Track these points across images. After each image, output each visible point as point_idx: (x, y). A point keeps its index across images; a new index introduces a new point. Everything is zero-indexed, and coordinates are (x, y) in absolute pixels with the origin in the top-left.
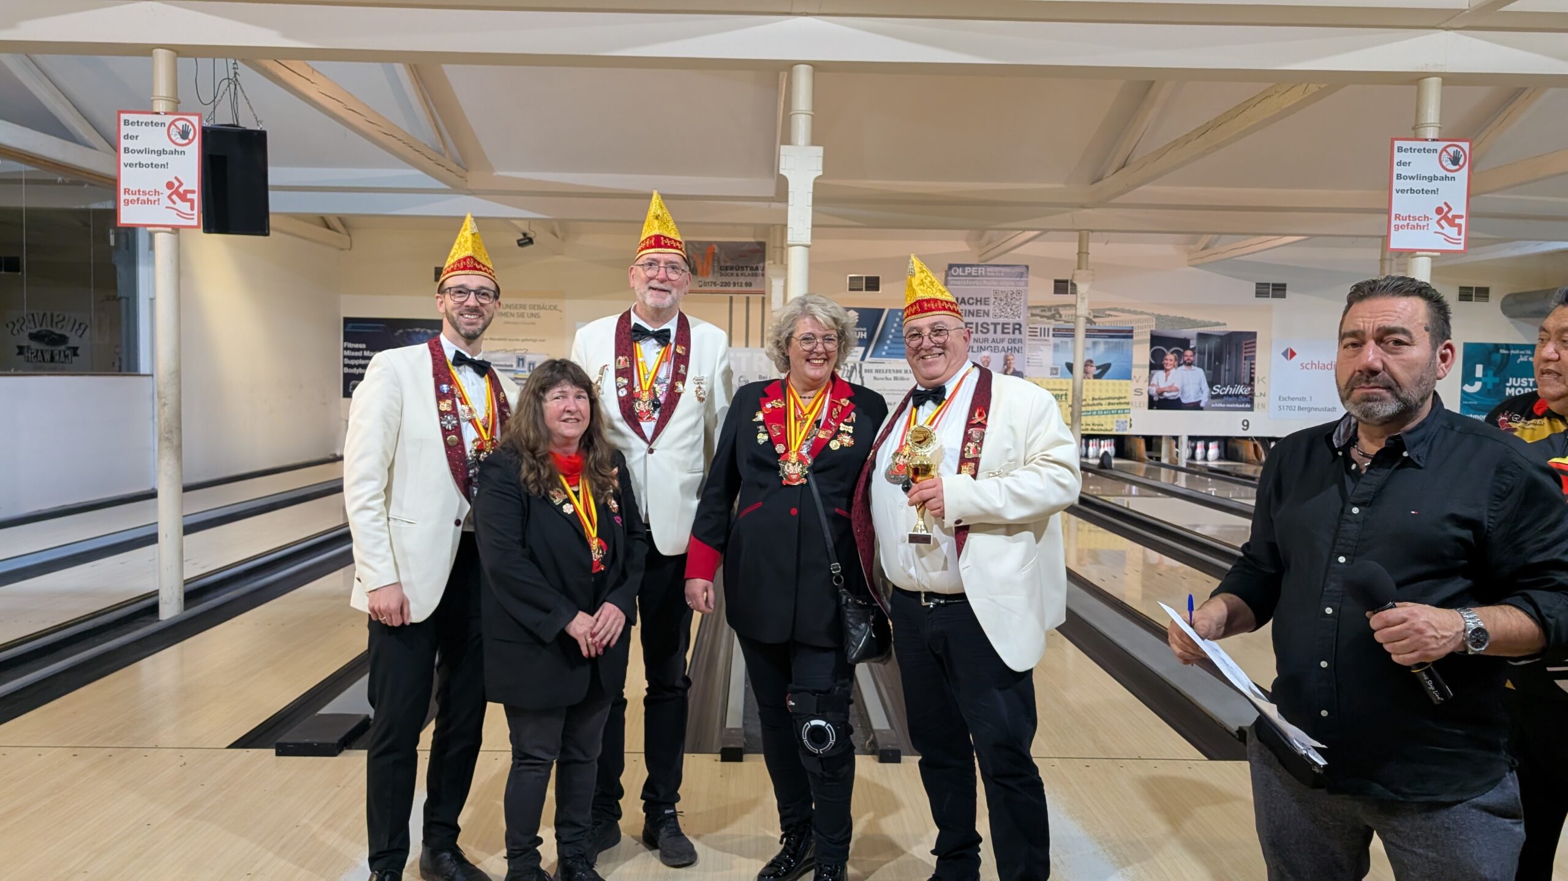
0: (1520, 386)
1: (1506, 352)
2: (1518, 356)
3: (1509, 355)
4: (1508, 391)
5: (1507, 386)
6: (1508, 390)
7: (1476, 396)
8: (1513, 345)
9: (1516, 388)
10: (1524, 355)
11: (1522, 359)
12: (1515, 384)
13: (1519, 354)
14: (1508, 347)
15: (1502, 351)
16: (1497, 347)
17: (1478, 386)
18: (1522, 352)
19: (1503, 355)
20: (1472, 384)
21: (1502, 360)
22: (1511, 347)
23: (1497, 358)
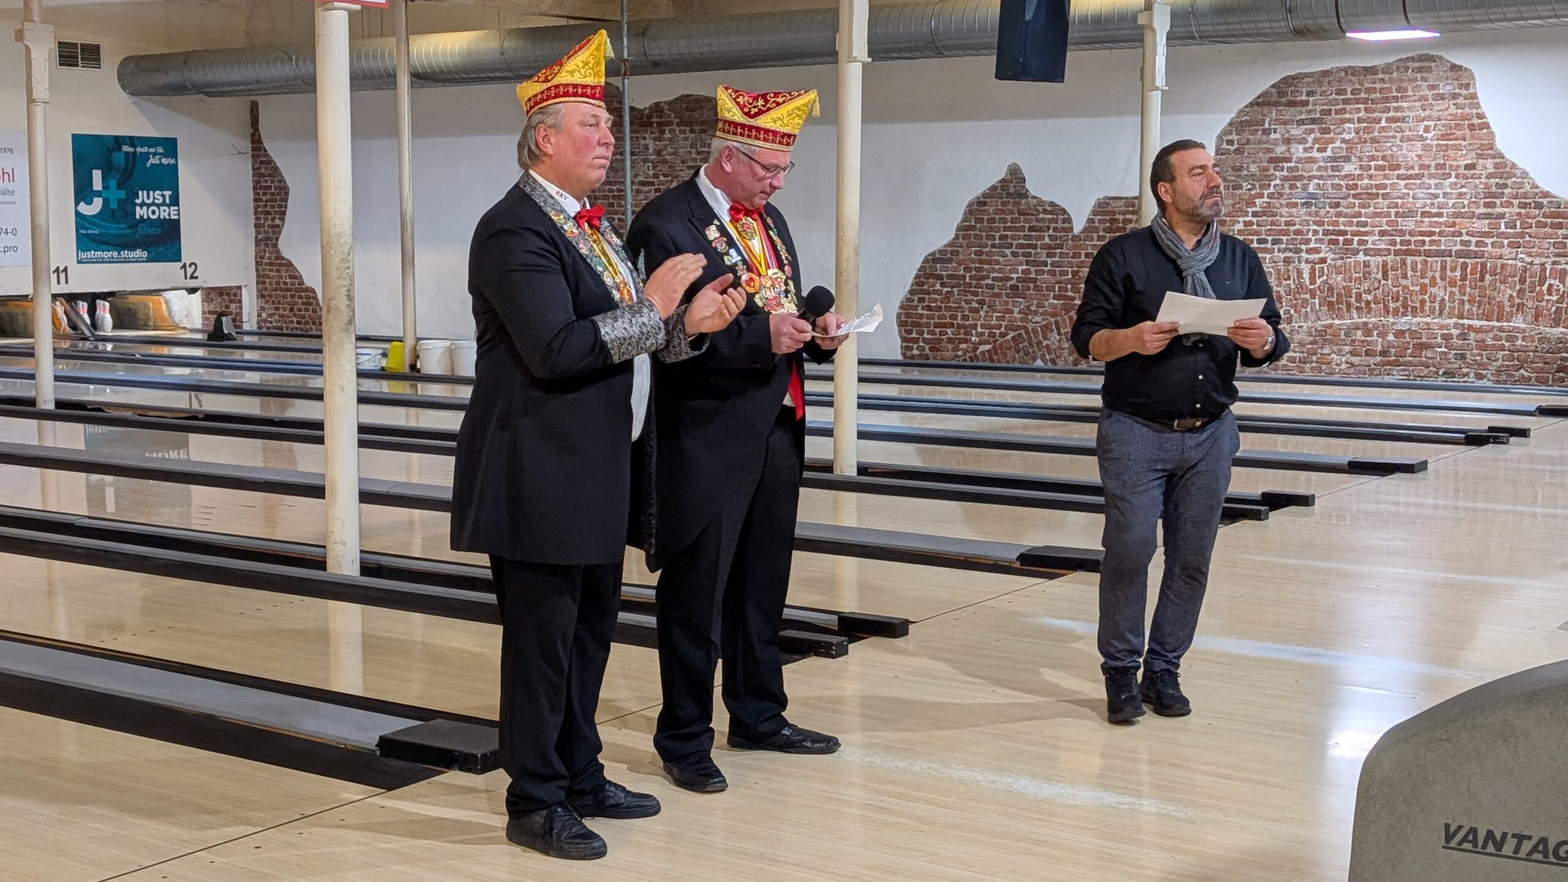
0: (153, 204)
1: (131, 150)
2: (146, 156)
3: (135, 153)
4: (140, 212)
5: (136, 205)
6: (138, 208)
7: (97, 221)
8: (139, 138)
9: (149, 206)
10: (155, 154)
11: (153, 161)
12: (147, 201)
13: (148, 154)
14: (132, 141)
15: (126, 148)
16: (118, 141)
17: (98, 203)
18: (151, 150)
19: (127, 153)
20: (90, 203)
21: (127, 162)
22: (136, 142)
23: (119, 159)
